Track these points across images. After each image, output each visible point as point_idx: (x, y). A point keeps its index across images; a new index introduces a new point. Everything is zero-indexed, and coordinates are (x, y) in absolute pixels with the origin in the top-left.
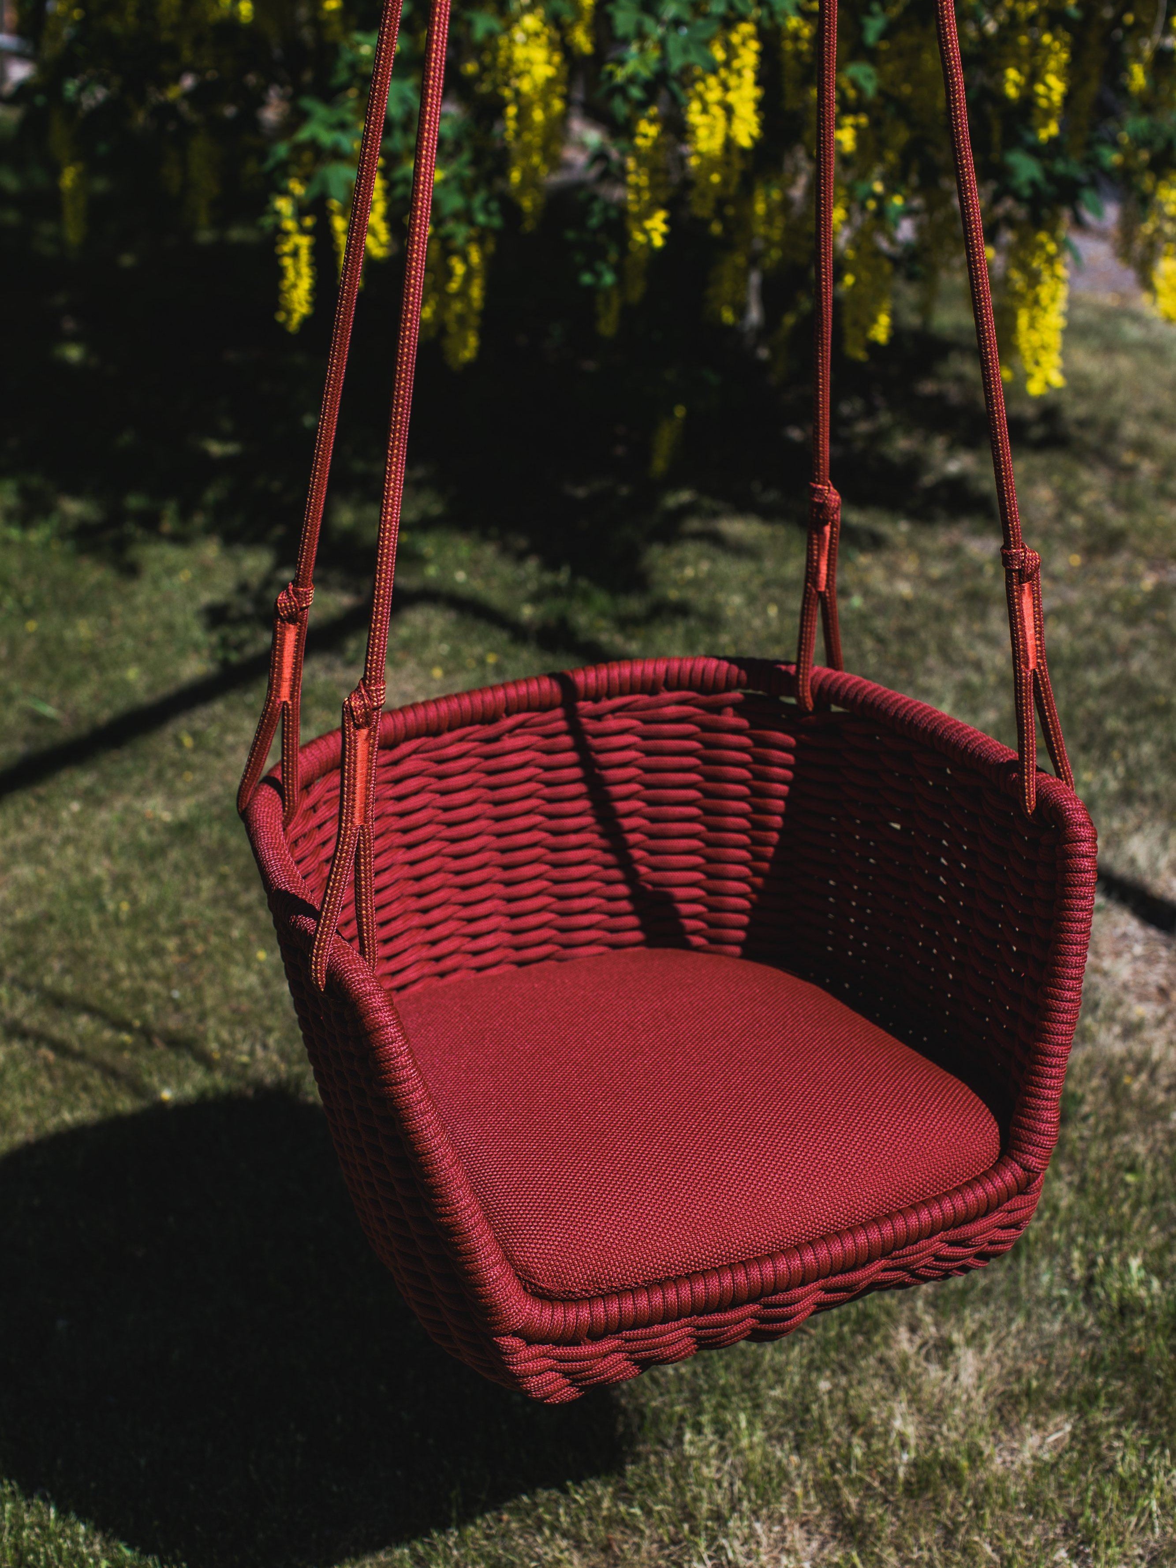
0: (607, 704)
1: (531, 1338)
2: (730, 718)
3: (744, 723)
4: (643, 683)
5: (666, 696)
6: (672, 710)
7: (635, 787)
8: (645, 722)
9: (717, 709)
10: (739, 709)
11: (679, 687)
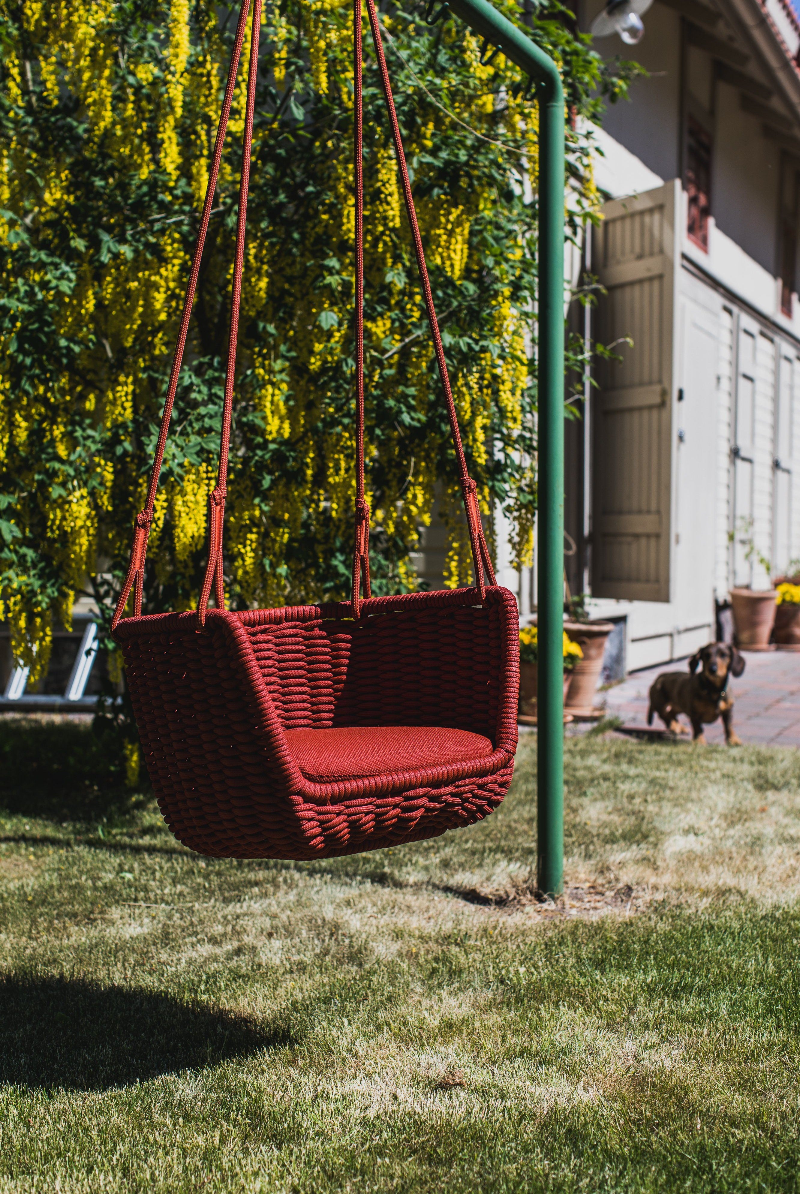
0: (259, 628)
1: (308, 799)
2: (317, 632)
3: (324, 633)
4: (276, 618)
5: (285, 624)
6: (289, 631)
7: (273, 670)
8: (277, 637)
9: (312, 628)
10: (321, 627)
11: (292, 619)
